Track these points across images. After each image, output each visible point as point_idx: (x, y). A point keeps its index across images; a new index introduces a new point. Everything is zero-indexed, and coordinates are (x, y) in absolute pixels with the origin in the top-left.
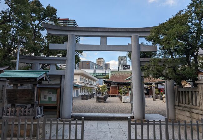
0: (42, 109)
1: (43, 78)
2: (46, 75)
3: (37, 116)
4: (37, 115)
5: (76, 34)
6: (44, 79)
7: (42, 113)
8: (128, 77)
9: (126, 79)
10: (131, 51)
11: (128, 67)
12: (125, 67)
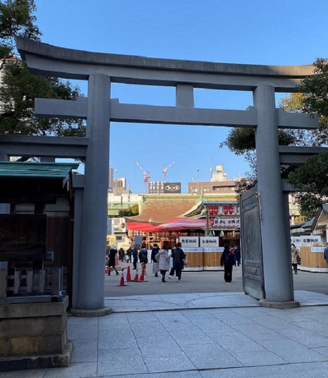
5: (111, 75)
6: (68, 188)
8: (187, 211)
9: (183, 216)
10: (256, 127)
11: (177, 188)
12: (168, 186)
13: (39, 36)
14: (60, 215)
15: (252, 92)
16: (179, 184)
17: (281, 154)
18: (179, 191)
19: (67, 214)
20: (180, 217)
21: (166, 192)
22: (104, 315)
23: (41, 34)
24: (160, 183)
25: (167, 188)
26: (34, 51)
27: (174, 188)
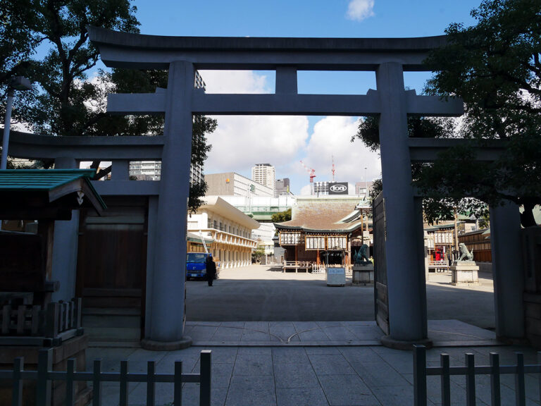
0: (76, 311)
1: (75, 195)
2: (85, 185)
3: (59, 336)
4: (56, 329)
5: (195, 62)
6: (80, 201)
7: (75, 323)
8: (346, 215)
9: (340, 222)
10: (378, 115)
11: (343, 188)
12: (334, 187)
13: (137, 26)
14: (134, 227)
15: (374, 72)
16: (346, 184)
17: (411, 148)
18: (346, 192)
19: (141, 227)
20: (338, 223)
21: (331, 193)
22: (176, 350)
23: (140, 24)
24: (323, 183)
25: (332, 189)
26: (107, 41)
27: (339, 189)
